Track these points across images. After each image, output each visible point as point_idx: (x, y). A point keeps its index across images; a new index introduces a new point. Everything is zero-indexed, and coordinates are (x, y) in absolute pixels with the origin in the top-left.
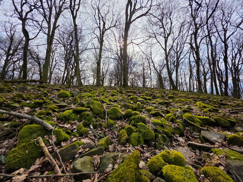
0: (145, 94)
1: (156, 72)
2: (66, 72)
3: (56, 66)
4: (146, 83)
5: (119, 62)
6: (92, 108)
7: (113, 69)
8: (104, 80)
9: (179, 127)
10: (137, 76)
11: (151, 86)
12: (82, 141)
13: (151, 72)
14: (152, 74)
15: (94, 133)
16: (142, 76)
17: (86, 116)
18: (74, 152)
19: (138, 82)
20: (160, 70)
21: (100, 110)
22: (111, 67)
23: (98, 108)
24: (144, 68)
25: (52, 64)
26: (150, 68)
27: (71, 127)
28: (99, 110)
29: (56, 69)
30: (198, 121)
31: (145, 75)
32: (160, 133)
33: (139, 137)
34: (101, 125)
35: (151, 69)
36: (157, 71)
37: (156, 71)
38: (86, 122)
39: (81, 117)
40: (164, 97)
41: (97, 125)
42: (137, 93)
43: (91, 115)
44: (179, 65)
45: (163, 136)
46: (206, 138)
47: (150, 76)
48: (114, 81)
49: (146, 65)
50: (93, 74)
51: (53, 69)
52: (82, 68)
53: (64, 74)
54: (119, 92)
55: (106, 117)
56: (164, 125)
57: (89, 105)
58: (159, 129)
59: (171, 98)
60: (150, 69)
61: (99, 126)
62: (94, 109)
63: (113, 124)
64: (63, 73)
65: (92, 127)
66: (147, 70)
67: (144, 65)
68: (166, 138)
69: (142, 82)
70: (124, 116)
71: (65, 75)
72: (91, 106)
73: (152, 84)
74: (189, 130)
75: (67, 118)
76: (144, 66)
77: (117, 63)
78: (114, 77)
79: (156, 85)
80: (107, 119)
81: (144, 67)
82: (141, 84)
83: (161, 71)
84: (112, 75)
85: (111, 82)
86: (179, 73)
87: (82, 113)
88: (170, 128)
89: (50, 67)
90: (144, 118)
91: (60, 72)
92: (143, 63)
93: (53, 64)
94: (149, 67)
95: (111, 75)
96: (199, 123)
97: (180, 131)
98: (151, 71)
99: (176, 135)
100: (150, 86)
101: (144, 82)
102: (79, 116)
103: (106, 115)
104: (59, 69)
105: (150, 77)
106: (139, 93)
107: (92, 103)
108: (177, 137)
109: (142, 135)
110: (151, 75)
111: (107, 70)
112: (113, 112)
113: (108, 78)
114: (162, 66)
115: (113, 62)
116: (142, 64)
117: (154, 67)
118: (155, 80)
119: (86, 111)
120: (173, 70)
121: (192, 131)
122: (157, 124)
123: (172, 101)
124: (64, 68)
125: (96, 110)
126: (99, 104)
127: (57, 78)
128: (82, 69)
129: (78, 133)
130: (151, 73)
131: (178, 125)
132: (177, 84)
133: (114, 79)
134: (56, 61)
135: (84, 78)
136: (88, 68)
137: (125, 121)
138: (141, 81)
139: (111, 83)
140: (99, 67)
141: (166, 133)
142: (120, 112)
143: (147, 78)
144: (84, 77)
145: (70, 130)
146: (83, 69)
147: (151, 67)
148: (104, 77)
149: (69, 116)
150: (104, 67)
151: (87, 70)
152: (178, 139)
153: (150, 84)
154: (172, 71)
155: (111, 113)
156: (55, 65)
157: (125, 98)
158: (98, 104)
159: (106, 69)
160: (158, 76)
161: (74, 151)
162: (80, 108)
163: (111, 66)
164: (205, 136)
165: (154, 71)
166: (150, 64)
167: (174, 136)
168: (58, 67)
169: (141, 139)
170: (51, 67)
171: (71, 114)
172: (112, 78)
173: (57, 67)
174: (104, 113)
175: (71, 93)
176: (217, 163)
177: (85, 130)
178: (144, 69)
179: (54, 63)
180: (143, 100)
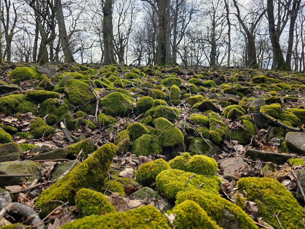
0: (202, 76)
1: (243, 30)
2: (39, 36)
3: (17, 23)
4: (218, 57)
5: (155, 8)
6: (67, 91)
7: (142, 25)
8: (123, 52)
9: (242, 126)
10: (199, 40)
11: (229, 64)
12: (36, 145)
13: (229, 30)
14: (233, 34)
15: (65, 136)
16: (208, 41)
17: (54, 106)
18: (12, 156)
19: (200, 55)
20: (252, 23)
21: (85, 97)
22: (137, 21)
23: (79, 93)
24: (214, 21)
25: (8, 18)
26: (228, 19)
27: (19, 122)
28: (81, 96)
29: (18, 29)
30: (291, 118)
31: (217, 37)
32: (200, 136)
33: (152, 142)
34: (84, 124)
35: (231, 22)
36: (244, 27)
37: (242, 27)
38: (52, 117)
39: (44, 108)
40: (244, 80)
41: (75, 123)
42: (185, 74)
43: (63, 105)
44: (298, 8)
45: (204, 143)
46: (291, 144)
47: (227, 41)
48: (146, 53)
49: (219, 13)
50: (98, 38)
51: (12, 31)
52: (74, 26)
53: (36, 40)
54: (145, 72)
55: (97, 109)
56: (211, 122)
57: (62, 87)
58: (198, 130)
59: (258, 83)
60: (229, 23)
61: (79, 125)
62: (72, 93)
63: (110, 123)
64: (34, 37)
65: (63, 125)
66: (220, 25)
67: (214, 13)
68: (208, 146)
69: (209, 55)
70: (135, 110)
71: (39, 42)
72: (67, 89)
73: (231, 58)
74: (265, 133)
75: (12, 107)
76: (214, 16)
77: (151, 11)
78: (146, 45)
79: (241, 60)
80: (98, 113)
81: (214, 18)
82: (207, 60)
83: (254, 26)
84: (141, 40)
85: (140, 56)
86: (298, 30)
87: (45, 102)
88: (221, 129)
89: (4, 25)
90: (172, 111)
91: (26, 36)
92: (214, 8)
93: (11, 19)
94: (227, 16)
95: (138, 40)
96: (291, 121)
97: (245, 134)
98: (229, 27)
99: (233, 141)
100: (227, 63)
101: (214, 54)
102: (39, 107)
103: (97, 106)
104: (26, 30)
105: (227, 43)
106: (188, 74)
107: (69, 84)
108: (234, 144)
109: (160, 138)
110: (229, 37)
111: (130, 29)
112: (113, 100)
113: (132, 48)
114: (257, 13)
115: (141, 7)
116: (210, 12)
117: (238, 16)
118: (240, 50)
119: (53, 96)
120: (285, 23)
121: (271, 135)
122: (198, 121)
123: (260, 87)
124: (35, 27)
125: (75, 96)
126: (84, 86)
127: (24, 51)
128: (74, 28)
129: (32, 133)
130: (229, 34)
131: (242, 123)
132: (289, 56)
133: (146, 51)
134: (15, 10)
135: (80, 49)
136: (87, 26)
137: (136, 118)
138: (206, 53)
139: (139, 59)
140: (108, 21)
141: (211, 138)
142: (126, 102)
143: (221, 45)
144: (79, 46)
145: (15, 126)
146: (76, 28)
147: (231, 16)
148: (124, 46)
149: (17, 105)
150: (121, 22)
151: (86, 31)
152: (235, 147)
153: (226, 60)
154: (282, 24)
155: (108, 104)
156: (15, 21)
157: (154, 83)
158: (81, 86)
159: (127, 25)
160: (246, 39)
161: (11, 154)
162: (42, 91)
163: (138, 18)
164: (291, 141)
165: (238, 27)
166: (228, 10)
167: (228, 144)
168: (21, 25)
169: (156, 146)
170: (6, 24)
171: (21, 101)
172: (142, 47)
173: (19, 25)
174: (94, 102)
175: (38, 71)
176: (281, 176)
177: (47, 128)
178: (214, 24)
179: (12, 16)
180: (192, 86)
